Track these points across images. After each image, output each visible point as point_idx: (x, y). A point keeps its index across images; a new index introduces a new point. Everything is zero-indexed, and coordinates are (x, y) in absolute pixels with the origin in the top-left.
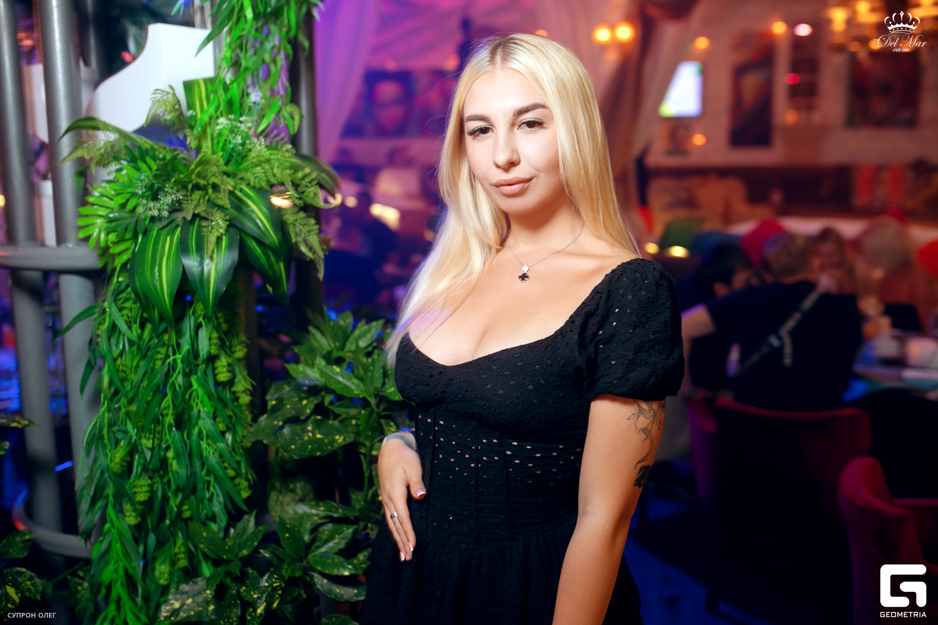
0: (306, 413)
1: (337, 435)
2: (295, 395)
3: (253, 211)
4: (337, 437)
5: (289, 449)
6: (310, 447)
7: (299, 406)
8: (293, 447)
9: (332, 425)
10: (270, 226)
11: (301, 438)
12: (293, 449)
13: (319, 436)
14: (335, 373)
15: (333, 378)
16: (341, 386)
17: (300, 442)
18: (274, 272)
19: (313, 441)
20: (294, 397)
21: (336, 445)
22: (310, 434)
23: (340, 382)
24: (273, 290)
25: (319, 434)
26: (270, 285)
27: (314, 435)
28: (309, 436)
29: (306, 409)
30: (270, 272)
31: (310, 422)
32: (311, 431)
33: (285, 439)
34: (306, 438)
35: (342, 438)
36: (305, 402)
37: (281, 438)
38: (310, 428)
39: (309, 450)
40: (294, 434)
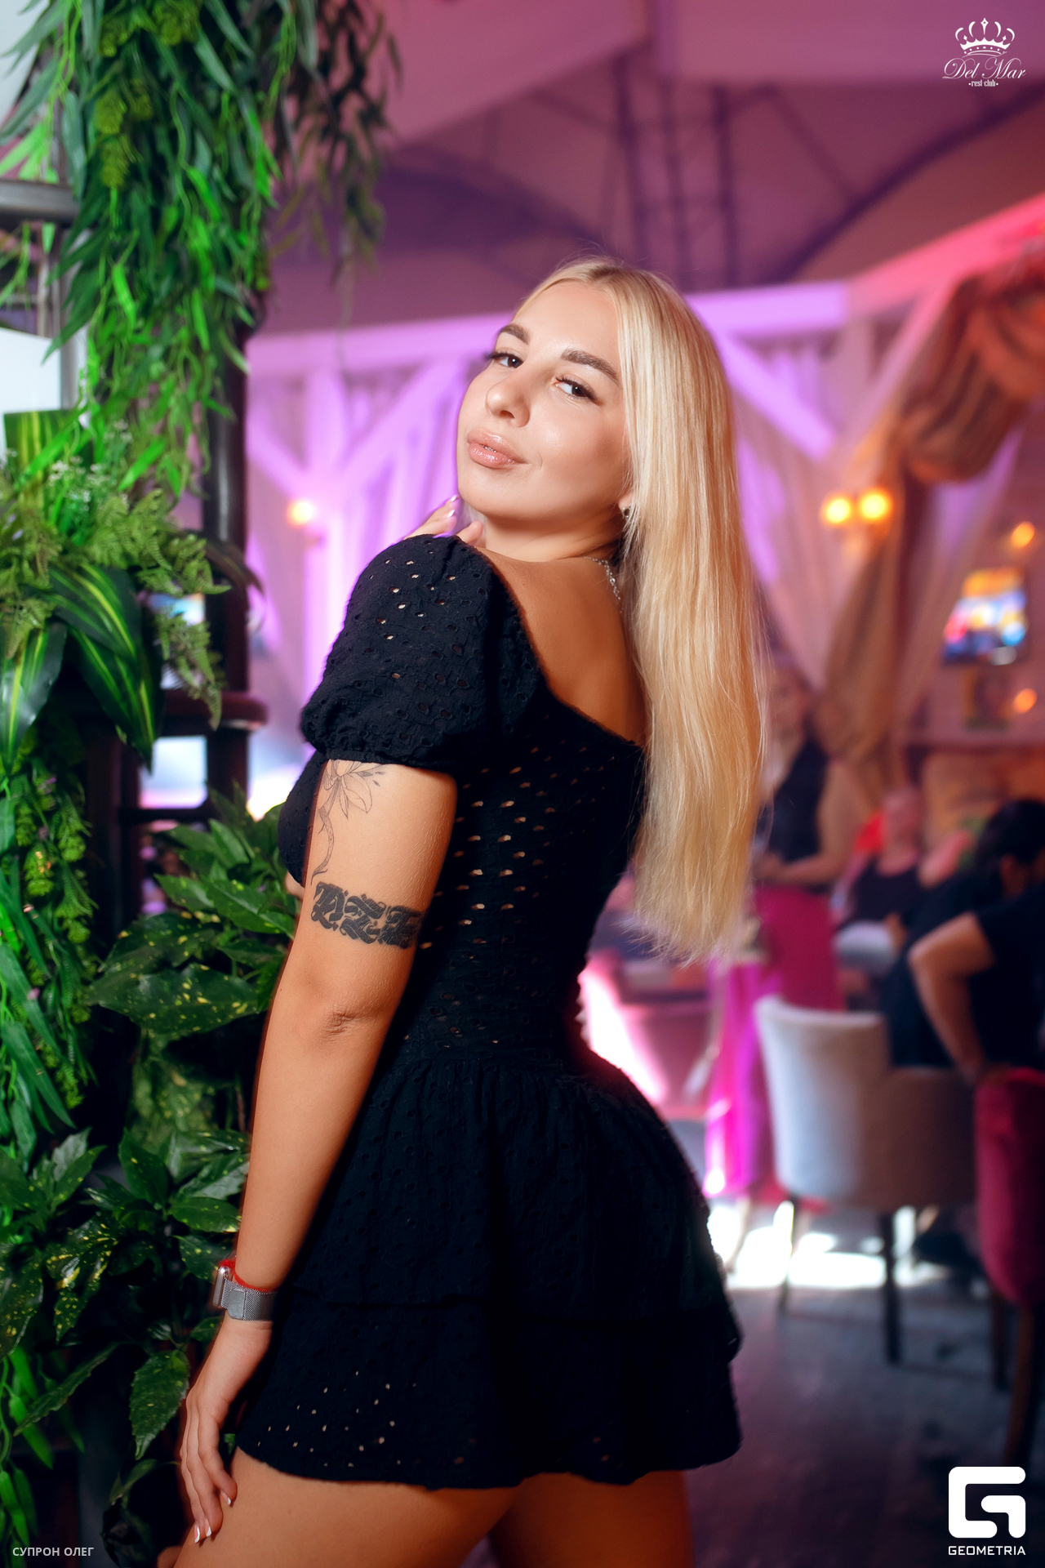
0: (183, 956)
1: (236, 1001)
2: (166, 926)
3: (97, 602)
4: (236, 1005)
5: (144, 1019)
6: (183, 1017)
7: (172, 945)
8: (153, 1016)
9: (228, 983)
10: (122, 624)
11: (169, 1000)
12: (152, 1019)
13: (202, 1000)
14: (234, 891)
15: (230, 900)
16: (243, 913)
17: (166, 1008)
18: (129, 706)
19: (191, 1009)
20: (164, 930)
21: (231, 1017)
22: (187, 996)
23: (242, 908)
24: (129, 739)
25: (203, 997)
26: (124, 730)
27: (194, 997)
28: (183, 999)
29: (184, 951)
30: (123, 706)
31: (187, 972)
32: (188, 992)
33: (140, 1002)
34: (178, 1003)
35: (245, 1006)
36: (183, 939)
37: (133, 1000)
38: (186, 986)
39: (181, 1022)
40: (156, 993)
